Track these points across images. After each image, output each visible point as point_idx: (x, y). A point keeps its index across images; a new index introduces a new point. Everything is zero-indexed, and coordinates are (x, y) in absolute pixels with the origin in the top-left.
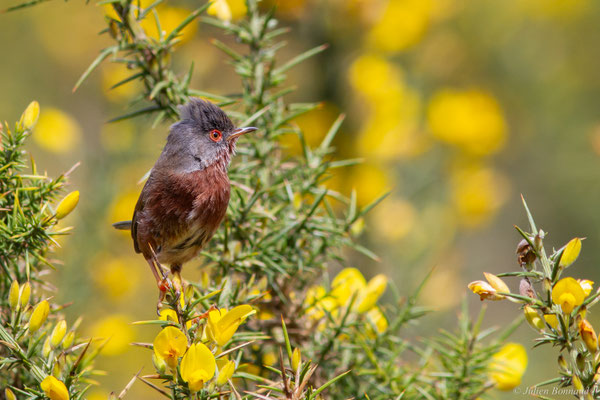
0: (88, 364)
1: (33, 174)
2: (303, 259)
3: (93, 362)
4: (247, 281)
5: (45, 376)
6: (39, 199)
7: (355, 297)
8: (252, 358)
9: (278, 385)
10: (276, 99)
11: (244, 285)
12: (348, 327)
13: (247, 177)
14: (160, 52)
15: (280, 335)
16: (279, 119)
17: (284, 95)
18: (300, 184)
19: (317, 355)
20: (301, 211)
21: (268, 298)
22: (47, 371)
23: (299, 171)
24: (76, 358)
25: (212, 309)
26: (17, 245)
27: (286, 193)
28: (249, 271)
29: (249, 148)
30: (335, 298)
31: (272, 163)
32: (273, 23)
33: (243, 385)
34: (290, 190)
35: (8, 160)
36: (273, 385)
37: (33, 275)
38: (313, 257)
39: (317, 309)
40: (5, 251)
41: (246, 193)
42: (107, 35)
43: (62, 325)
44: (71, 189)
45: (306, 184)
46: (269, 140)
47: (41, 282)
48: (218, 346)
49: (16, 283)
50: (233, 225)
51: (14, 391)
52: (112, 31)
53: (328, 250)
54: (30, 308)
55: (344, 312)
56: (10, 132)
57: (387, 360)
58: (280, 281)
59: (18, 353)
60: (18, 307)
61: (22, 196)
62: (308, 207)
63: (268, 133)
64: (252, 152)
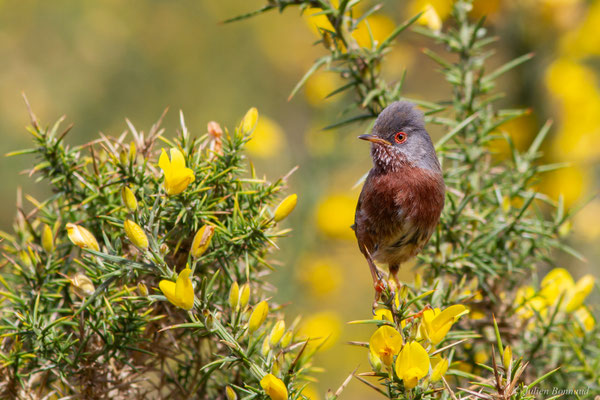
0: (306, 362)
1: (252, 177)
2: (512, 260)
3: (311, 360)
4: (459, 282)
5: (264, 374)
6: (258, 202)
7: (562, 296)
8: (464, 356)
9: (490, 382)
10: (485, 106)
11: (456, 286)
12: (557, 325)
13: (458, 182)
14: (372, 61)
15: (491, 334)
16: (488, 125)
17: (494, 102)
18: (509, 188)
19: (526, 353)
20: (510, 214)
21: (478, 298)
22: (266, 369)
23: (509, 175)
24: (295, 356)
25: (426, 309)
26: (237, 247)
27: (496, 197)
28: (460, 272)
29: (460, 153)
30: (544, 298)
31: (481, 167)
32: (481, 32)
33: (456, 382)
34: (500, 194)
35: (228, 165)
36: (484, 382)
37: (253, 276)
38: (522, 259)
39: (527, 309)
40: (226, 253)
41: (457, 197)
42: (321, 46)
43: (281, 325)
44: (289, 192)
45: (515, 188)
46: (479, 146)
47: (260, 283)
48: (432, 344)
49: (236, 284)
50: (445, 228)
51: (234, 389)
52: (325, 41)
53: (536, 252)
54: (250, 308)
55: (552, 311)
56: (229, 138)
57: (593, 357)
58: (491, 282)
59: (238, 352)
60: (238, 308)
61: (241, 199)
62: (518, 210)
63: (478, 138)
64: (462, 157)
